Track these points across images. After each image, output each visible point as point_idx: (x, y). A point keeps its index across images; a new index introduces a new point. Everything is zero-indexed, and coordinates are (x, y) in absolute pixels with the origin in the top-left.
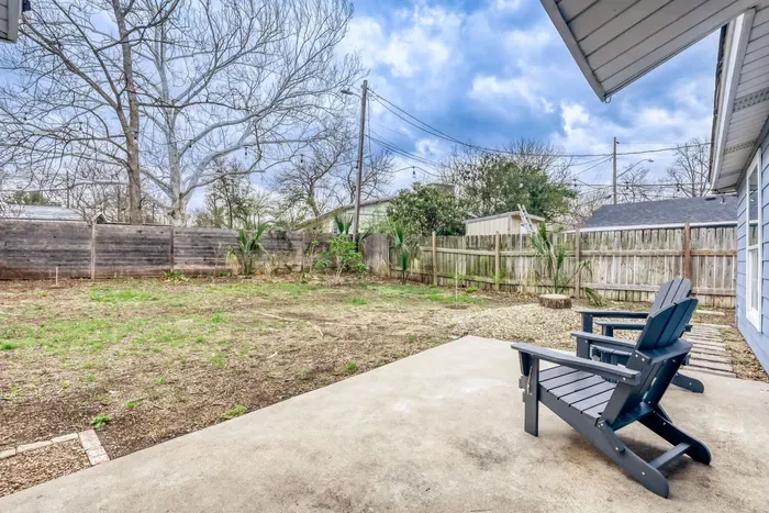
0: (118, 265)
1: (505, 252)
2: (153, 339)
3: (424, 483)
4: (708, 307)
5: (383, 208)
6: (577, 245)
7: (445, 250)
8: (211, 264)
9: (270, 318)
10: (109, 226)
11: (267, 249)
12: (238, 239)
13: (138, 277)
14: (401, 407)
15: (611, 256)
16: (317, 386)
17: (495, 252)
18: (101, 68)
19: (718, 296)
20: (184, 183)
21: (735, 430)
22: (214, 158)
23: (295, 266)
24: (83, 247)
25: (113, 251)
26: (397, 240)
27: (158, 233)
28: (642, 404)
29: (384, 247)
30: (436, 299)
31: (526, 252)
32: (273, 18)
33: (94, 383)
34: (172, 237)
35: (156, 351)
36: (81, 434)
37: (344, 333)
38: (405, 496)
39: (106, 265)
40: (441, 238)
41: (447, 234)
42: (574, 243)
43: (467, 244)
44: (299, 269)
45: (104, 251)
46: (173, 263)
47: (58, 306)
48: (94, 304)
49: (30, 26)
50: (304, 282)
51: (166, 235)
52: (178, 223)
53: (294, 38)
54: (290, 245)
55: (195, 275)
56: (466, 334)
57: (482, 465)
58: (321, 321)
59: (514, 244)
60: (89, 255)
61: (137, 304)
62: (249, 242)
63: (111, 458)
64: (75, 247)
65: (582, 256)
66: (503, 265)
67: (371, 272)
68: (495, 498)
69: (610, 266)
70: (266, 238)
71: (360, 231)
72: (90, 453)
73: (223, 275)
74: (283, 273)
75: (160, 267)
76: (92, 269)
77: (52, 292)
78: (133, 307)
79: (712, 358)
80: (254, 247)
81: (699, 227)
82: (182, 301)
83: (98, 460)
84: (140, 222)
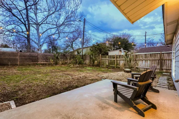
0: (25, 62)
1: (118, 59)
2: (31, 80)
3: (88, 113)
4: (166, 72)
5: (89, 49)
6: (135, 57)
7: (103, 58)
8: (47, 62)
9: (60, 75)
10: (22, 53)
11: (60, 58)
12: (53, 56)
13: (29, 65)
14: (86, 96)
15: (143, 60)
16: (68, 91)
17: (115, 59)
18: (21, 15)
19: (168, 70)
20: (41, 42)
21: (165, 102)
22: (48, 37)
23: (67, 62)
24: (16, 58)
25: (23, 59)
26: (92, 56)
27: (34, 54)
28: (142, 95)
29: (89, 58)
30: (100, 70)
31: (122, 59)
32: (63, 3)
33: (15, 90)
34: (38, 55)
35: (31, 82)
36: (10, 102)
37: (77, 78)
38: (83, 116)
39: (22, 62)
40: (102, 56)
41: (104, 55)
42: (134, 57)
43: (108, 57)
44: (68, 63)
45: (21, 59)
46: (38, 62)
47: (10, 72)
48: (18, 71)
49: (4, 5)
50: (69, 66)
51: (36, 55)
52: (39, 52)
53: (68, 8)
54: (66, 57)
55: (43, 64)
56: (106, 79)
57: (102, 109)
58: (72, 75)
59: (119, 57)
60: (18, 60)
61: (28, 71)
62: (56, 56)
63: (17, 107)
64: (14, 58)
65: (136, 60)
66: (117, 62)
67: (85, 64)
68: (104, 117)
69: (142, 63)
70: (60, 56)
71: (83, 54)
72: (12, 106)
73: (50, 65)
74: (65, 64)
75: (35, 63)
76: (18, 63)
77: (9, 68)
78: (27, 72)
79: (164, 85)
80: (57, 58)
81: (164, 53)
82: (39, 71)
83: (13, 107)
84: (30, 52)
